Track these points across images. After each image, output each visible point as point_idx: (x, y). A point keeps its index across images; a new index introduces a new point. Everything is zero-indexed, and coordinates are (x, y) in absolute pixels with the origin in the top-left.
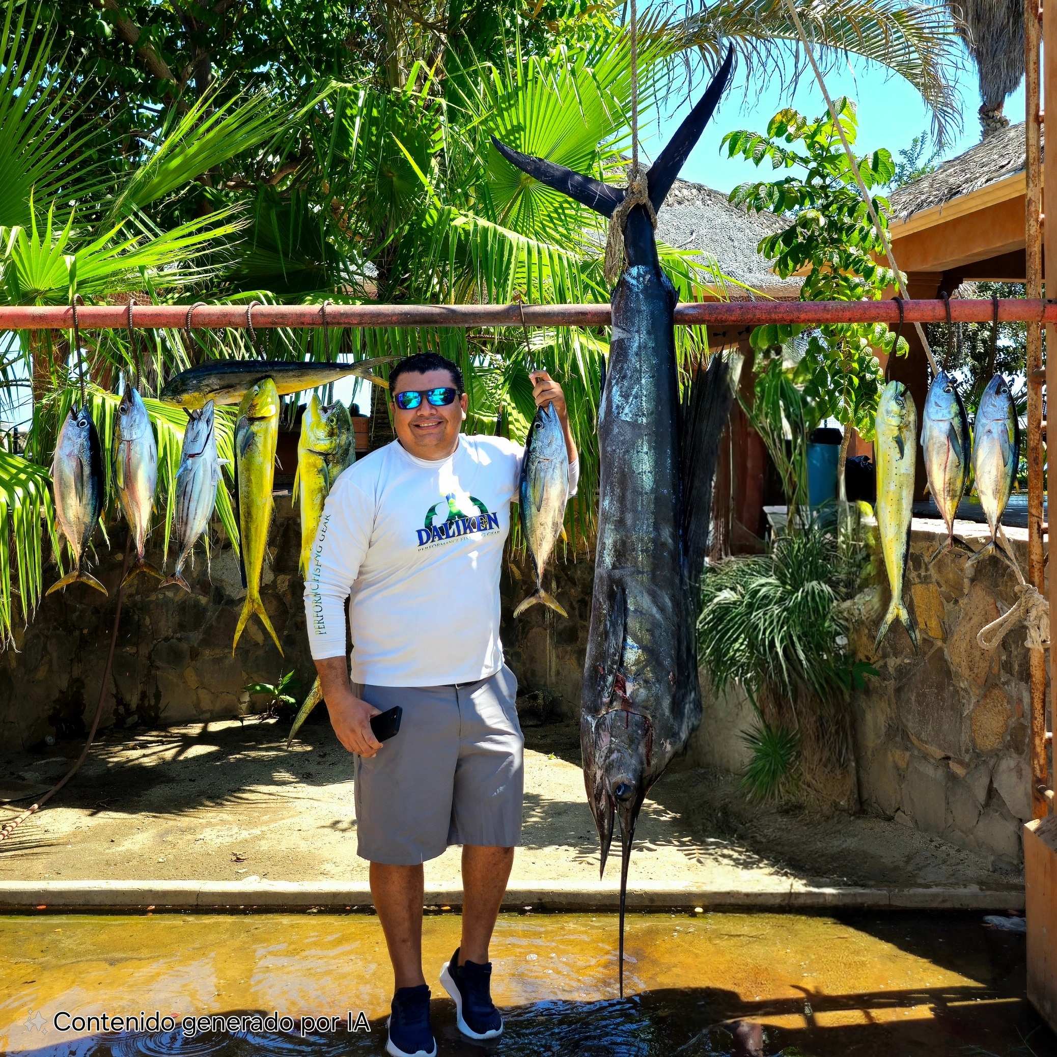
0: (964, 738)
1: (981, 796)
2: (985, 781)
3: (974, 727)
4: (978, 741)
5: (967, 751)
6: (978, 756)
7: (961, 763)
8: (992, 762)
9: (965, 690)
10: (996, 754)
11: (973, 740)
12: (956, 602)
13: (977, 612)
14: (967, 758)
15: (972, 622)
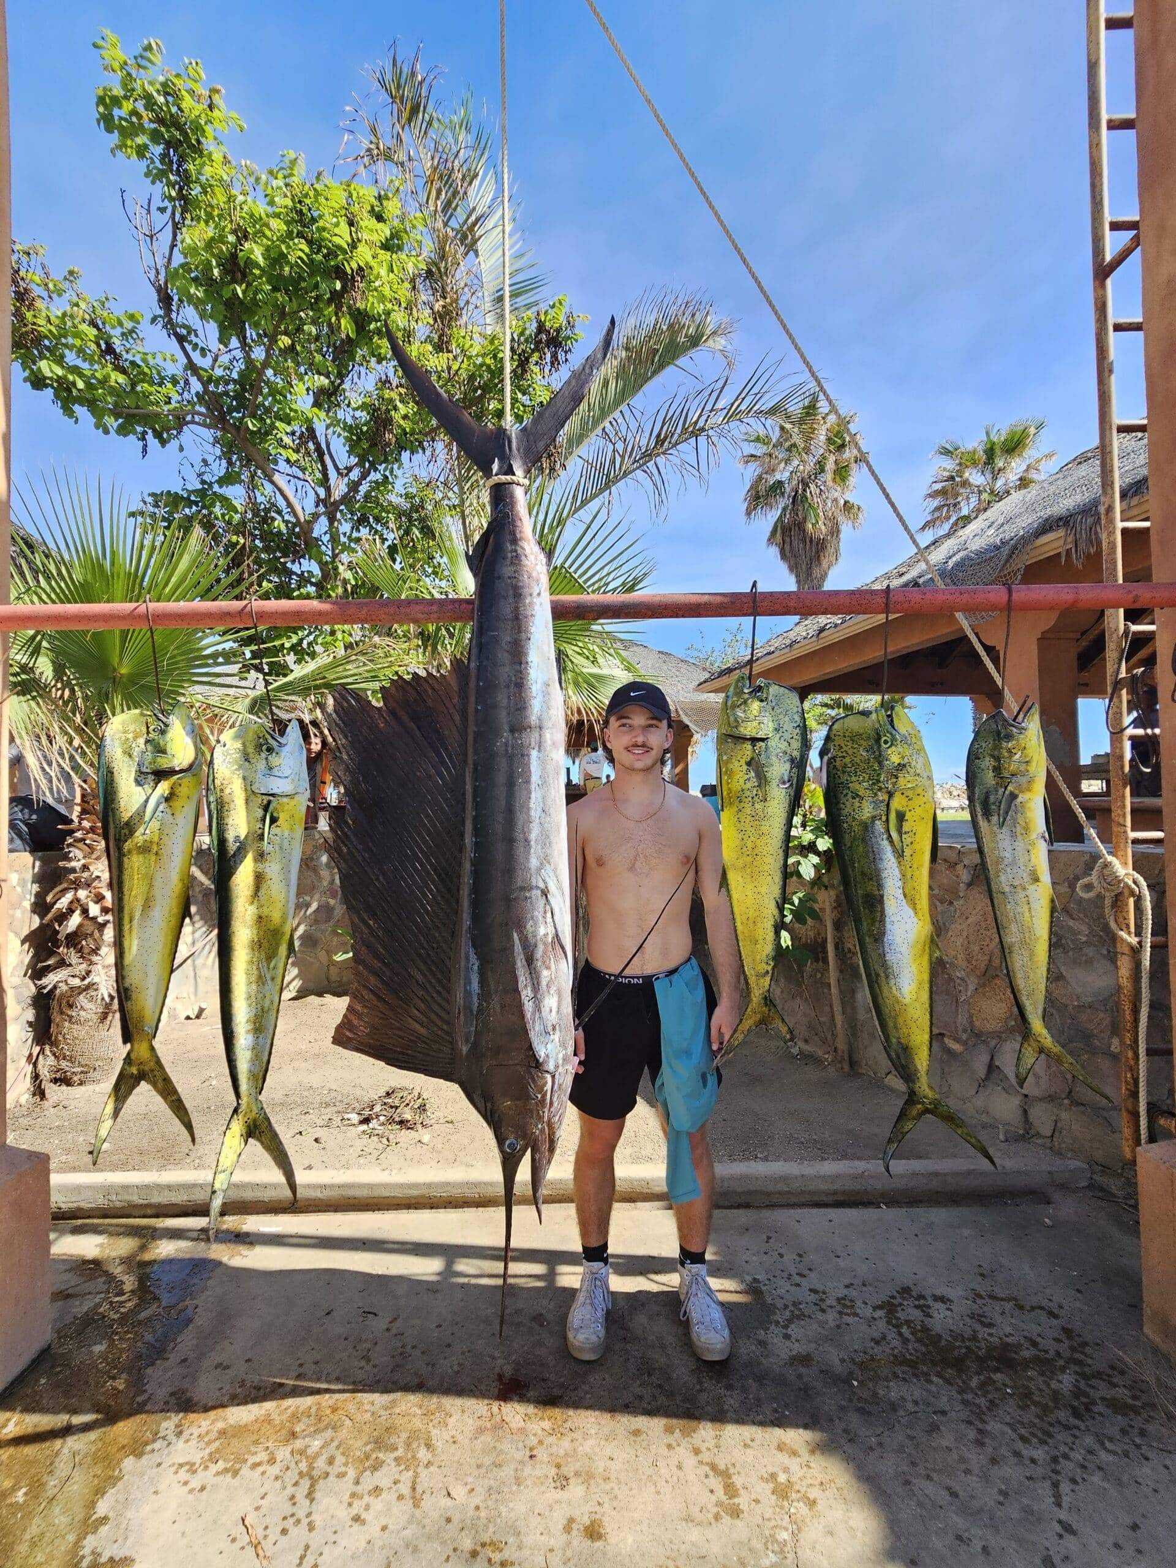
0: (962, 1020)
1: (981, 1072)
2: (985, 1058)
3: (972, 1011)
4: (977, 1024)
5: (965, 1031)
6: (978, 1035)
7: (957, 1040)
8: (993, 1043)
9: (962, 979)
10: (1000, 1036)
11: (971, 1023)
12: (951, 903)
13: (974, 912)
14: (964, 1037)
15: (969, 921)
